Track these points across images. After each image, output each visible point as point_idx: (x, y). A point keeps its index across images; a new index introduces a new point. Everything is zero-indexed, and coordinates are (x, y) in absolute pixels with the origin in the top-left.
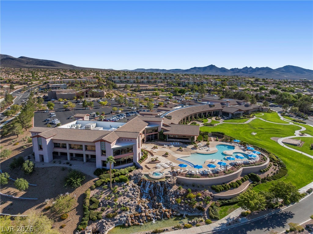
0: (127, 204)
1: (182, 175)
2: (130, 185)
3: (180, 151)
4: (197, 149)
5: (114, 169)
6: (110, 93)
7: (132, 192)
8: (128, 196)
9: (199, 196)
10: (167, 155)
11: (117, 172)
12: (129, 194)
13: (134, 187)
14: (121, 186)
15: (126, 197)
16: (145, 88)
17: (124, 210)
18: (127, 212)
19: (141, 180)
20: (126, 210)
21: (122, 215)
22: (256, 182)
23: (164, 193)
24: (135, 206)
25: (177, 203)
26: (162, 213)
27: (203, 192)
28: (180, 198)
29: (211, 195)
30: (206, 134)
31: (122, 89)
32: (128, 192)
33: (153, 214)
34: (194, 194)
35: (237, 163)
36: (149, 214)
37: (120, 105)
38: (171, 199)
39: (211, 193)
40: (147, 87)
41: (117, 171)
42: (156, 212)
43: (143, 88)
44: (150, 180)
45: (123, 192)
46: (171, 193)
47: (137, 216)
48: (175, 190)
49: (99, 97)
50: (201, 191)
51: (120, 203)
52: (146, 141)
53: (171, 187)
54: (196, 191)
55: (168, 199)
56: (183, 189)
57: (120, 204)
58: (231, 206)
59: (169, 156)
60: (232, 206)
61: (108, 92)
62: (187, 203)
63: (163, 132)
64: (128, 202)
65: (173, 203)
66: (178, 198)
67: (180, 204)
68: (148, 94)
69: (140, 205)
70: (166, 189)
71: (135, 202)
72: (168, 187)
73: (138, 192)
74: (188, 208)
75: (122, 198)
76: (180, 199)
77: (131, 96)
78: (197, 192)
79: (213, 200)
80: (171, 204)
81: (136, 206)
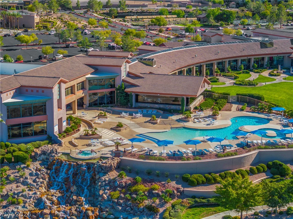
0: (20, 194)
1: (133, 155)
2: (31, 167)
3: (152, 123)
4: (188, 121)
5: (6, 143)
6: (51, 20)
7: (34, 178)
8: (24, 183)
9: (154, 189)
10: (120, 127)
11: (12, 148)
12: (26, 180)
13: (40, 171)
14: (15, 169)
15: (21, 185)
16: (139, 9)
17: (13, 203)
18: (18, 206)
19: (55, 160)
20: (16, 203)
21: (9, 210)
22: (279, 176)
23: (91, 182)
24: (34, 199)
25: (111, 198)
26: (81, 212)
27: (164, 184)
28: (119, 191)
29: (178, 189)
30: (224, 98)
31: (82, 11)
32: (25, 177)
33: (65, 212)
34: (146, 187)
35: (252, 142)
36: (57, 212)
37: (64, 45)
38: (101, 192)
39: (180, 186)
40: (146, 6)
41: (12, 146)
42: (70, 209)
43: (135, 9)
44: (68, 161)
45: (17, 176)
46: (103, 182)
47: (35, 214)
48: (112, 178)
49: (20, 28)
50: (160, 182)
51: (8, 192)
52: (88, 105)
53: (105, 173)
54: (151, 181)
55: (96, 192)
56: (127, 178)
57: (7, 194)
58: (211, 208)
59: (123, 131)
60: (213, 209)
61: (46, 18)
62: (129, 200)
63: (125, 88)
64: (23, 191)
65: (103, 198)
66: (115, 190)
67: (116, 200)
68: (141, 23)
69: (44, 198)
70: (95, 175)
71: (35, 193)
72: (99, 173)
73: (44, 178)
74: (130, 207)
75: (14, 185)
76: (117, 192)
77: (97, 27)
78: (154, 183)
79: (179, 197)
80: (100, 199)
81: (36, 199)
